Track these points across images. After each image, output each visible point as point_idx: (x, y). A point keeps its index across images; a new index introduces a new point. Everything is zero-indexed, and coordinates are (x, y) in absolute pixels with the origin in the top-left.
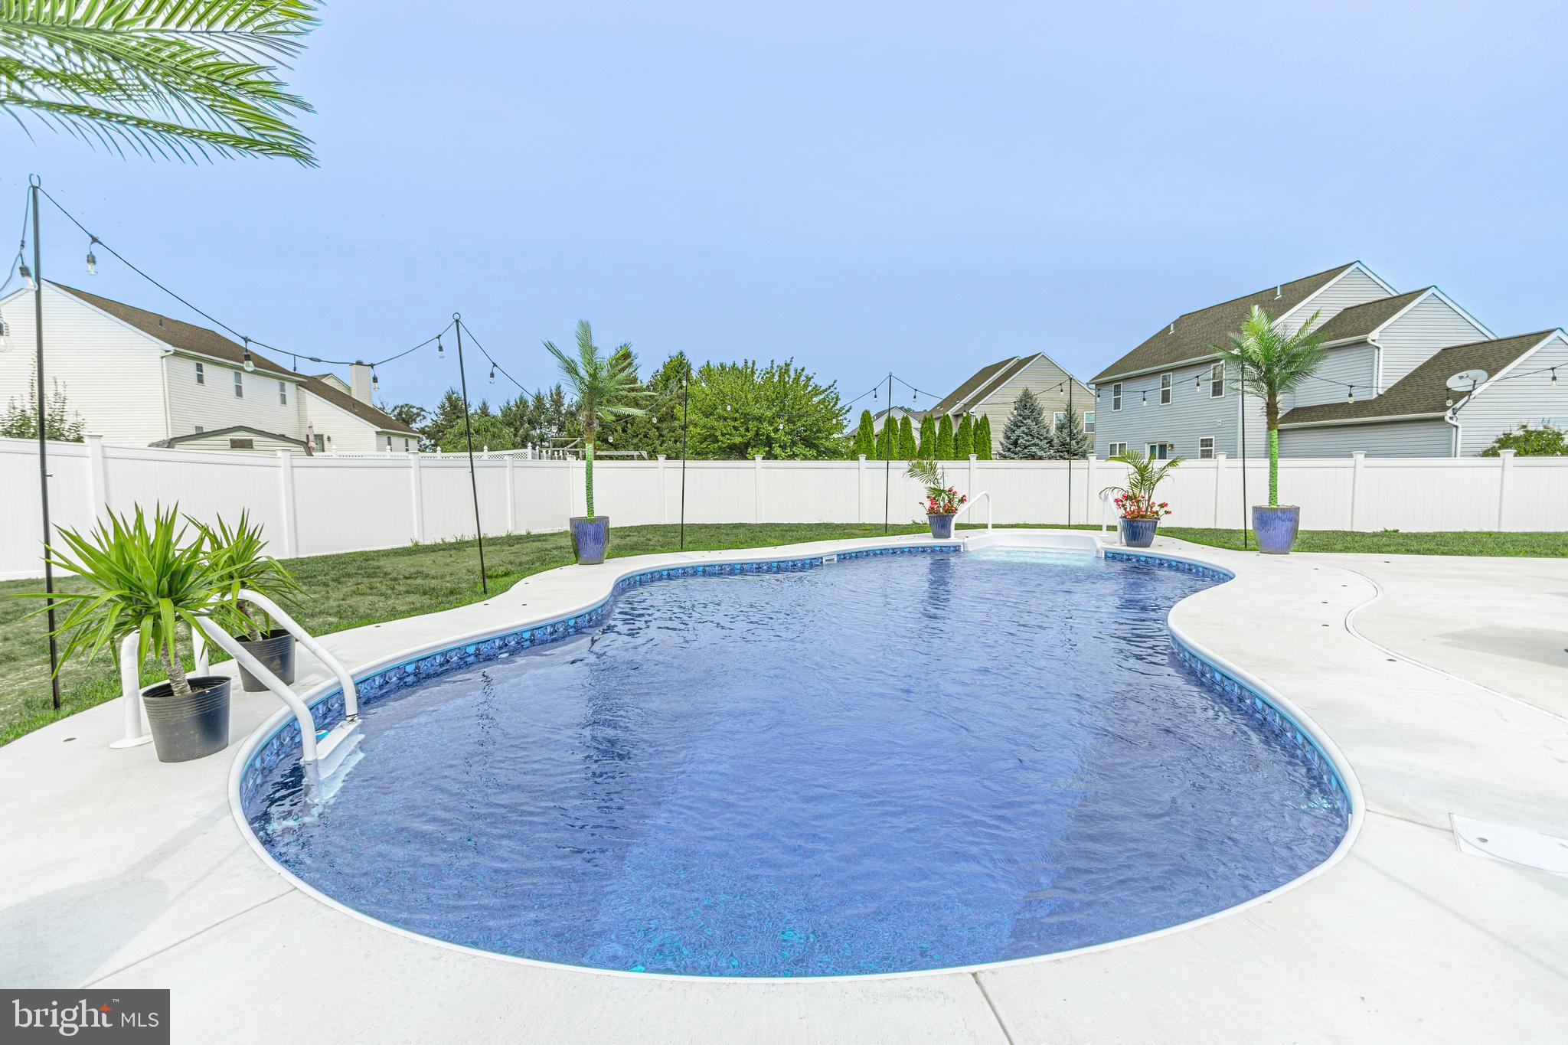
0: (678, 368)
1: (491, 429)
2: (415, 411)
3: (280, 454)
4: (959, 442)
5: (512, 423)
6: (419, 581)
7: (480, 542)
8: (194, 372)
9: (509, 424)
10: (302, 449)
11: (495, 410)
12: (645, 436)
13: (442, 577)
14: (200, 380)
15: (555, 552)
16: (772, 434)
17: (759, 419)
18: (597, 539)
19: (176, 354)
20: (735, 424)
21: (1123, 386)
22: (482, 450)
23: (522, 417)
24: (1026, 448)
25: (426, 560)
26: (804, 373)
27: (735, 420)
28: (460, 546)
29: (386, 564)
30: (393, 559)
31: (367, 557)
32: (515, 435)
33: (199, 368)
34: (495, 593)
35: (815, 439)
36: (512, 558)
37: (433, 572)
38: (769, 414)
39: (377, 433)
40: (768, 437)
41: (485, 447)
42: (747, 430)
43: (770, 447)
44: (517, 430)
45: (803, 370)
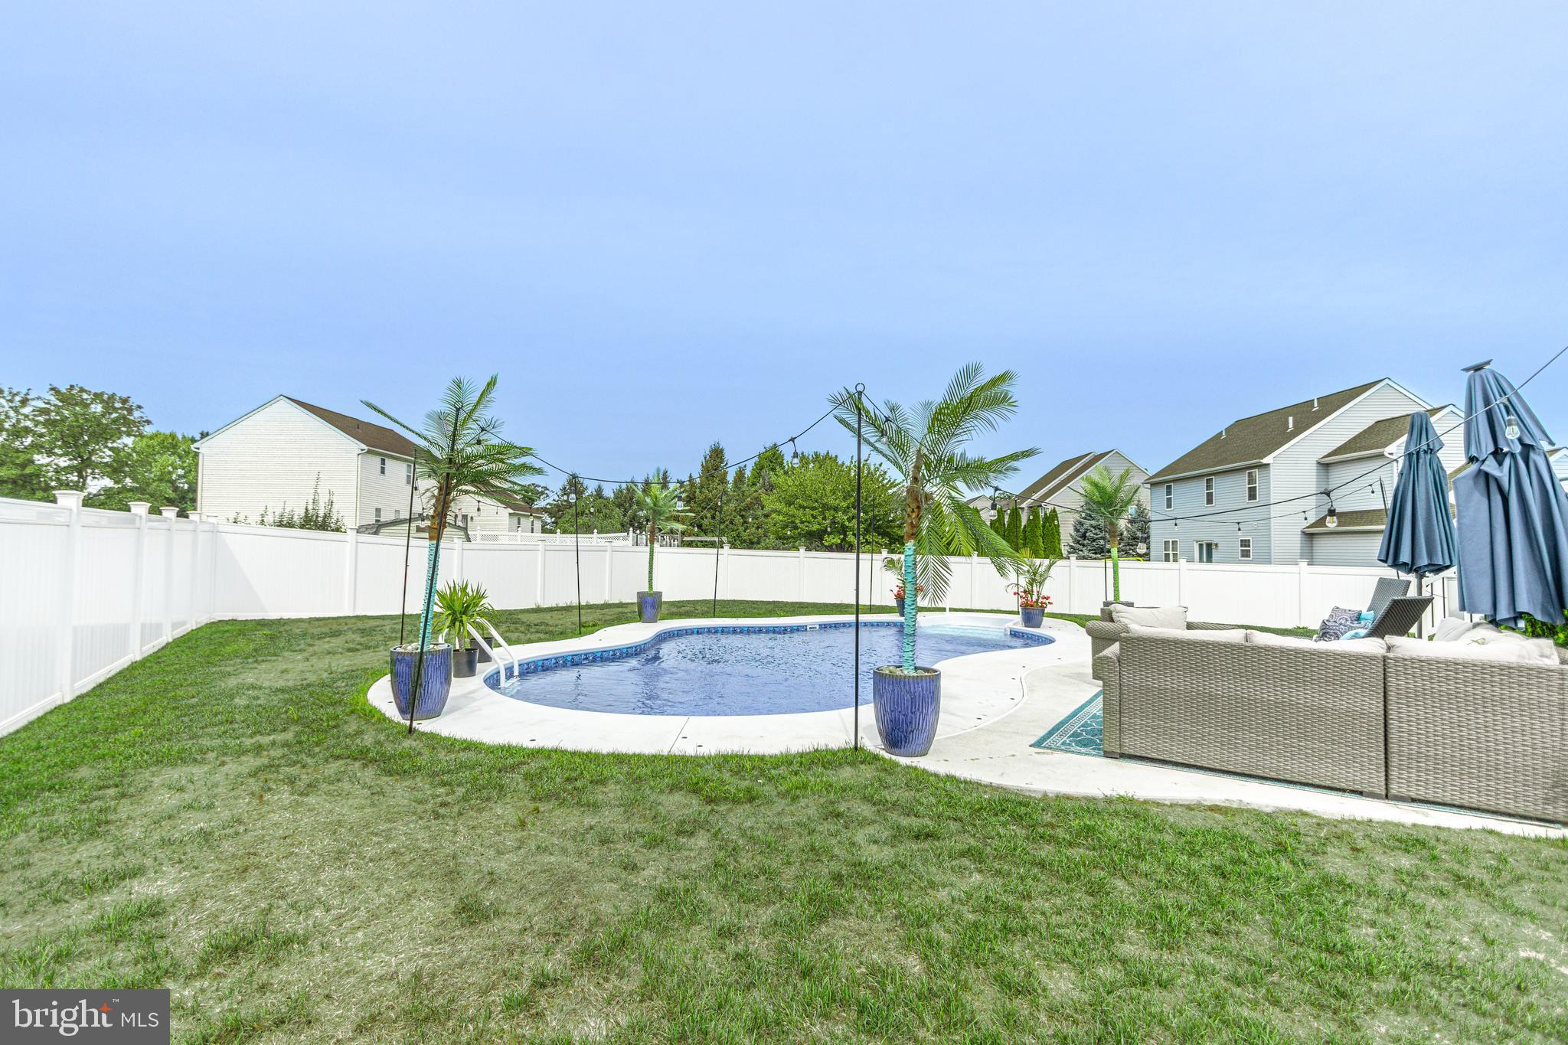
0: (771, 459)
1: (604, 511)
2: (540, 489)
3: (456, 540)
4: (1027, 534)
5: (622, 505)
6: (543, 627)
7: (580, 607)
8: (379, 465)
9: (620, 506)
10: (463, 533)
11: (609, 492)
12: (731, 523)
13: (556, 626)
14: (383, 471)
15: (629, 615)
16: (847, 523)
17: (836, 509)
18: (653, 606)
19: (369, 452)
20: (814, 513)
21: (1174, 487)
22: (593, 533)
23: (631, 499)
24: (1094, 541)
25: (547, 617)
26: (882, 468)
27: (813, 509)
28: (568, 609)
29: (524, 617)
30: (527, 615)
31: (511, 613)
32: (624, 516)
33: (383, 462)
34: (586, 634)
35: (888, 527)
36: (601, 617)
37: (551, 623)
38: (844, 504)
39: (510, 514)
40: (843, 525)
41: (596, 531)
42: (824, 518)
43: (845, 535)
44: (626, 511)
45: (880, 465)
